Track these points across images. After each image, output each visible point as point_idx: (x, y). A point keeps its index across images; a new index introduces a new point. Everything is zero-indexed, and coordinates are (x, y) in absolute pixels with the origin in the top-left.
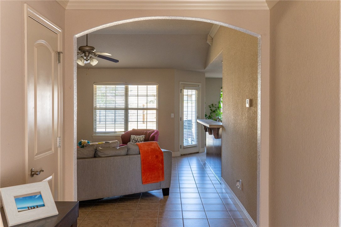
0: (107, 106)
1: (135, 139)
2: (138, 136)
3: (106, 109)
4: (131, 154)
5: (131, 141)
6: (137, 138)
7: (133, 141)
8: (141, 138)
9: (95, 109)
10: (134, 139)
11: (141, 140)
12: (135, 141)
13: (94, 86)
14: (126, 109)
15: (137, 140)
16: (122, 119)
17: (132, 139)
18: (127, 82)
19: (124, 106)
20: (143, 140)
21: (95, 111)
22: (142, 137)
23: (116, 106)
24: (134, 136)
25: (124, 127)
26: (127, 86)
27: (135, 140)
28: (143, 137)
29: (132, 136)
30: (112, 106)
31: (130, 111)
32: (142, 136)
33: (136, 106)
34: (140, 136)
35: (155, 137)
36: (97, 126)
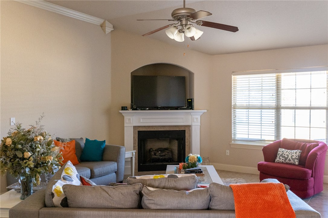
0: (250, 104)
1: (283, 155)
2: (289, 151)
3: (248, 108)
4: (216, 208)
5: (278, 157)
6: (287, 153)
7: (281, 157)
8: (294, 154)
9: (234, 108)
10: (281, 155)
11: (293, 157)
12: (284, 159)
13: (233, 77)
14: (278, 109)
15: (286, 156)
16: (271, 123)
17: (279, 154)
18: (278, 68)
19: (274, 104)
20: (297, 157)
21: (234, 111)
22: (296, 153)
23: (263, 104)
24: (284, 149)
25: (274, 134)
26: (279, 74)
27: (284, 157)
28: (298, 153)
29: (280, 149)
30: (257, 103)
31: (283, 111)
32: (295, 151)
33: (292, 104)
34: (292, 151)
35: (317, 154)
36: (238, 130)
